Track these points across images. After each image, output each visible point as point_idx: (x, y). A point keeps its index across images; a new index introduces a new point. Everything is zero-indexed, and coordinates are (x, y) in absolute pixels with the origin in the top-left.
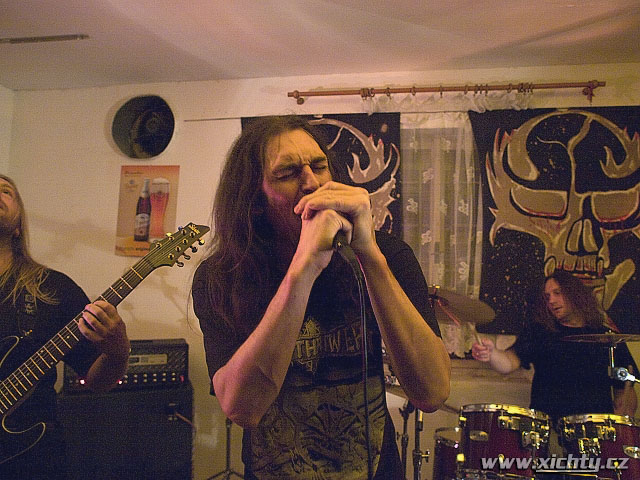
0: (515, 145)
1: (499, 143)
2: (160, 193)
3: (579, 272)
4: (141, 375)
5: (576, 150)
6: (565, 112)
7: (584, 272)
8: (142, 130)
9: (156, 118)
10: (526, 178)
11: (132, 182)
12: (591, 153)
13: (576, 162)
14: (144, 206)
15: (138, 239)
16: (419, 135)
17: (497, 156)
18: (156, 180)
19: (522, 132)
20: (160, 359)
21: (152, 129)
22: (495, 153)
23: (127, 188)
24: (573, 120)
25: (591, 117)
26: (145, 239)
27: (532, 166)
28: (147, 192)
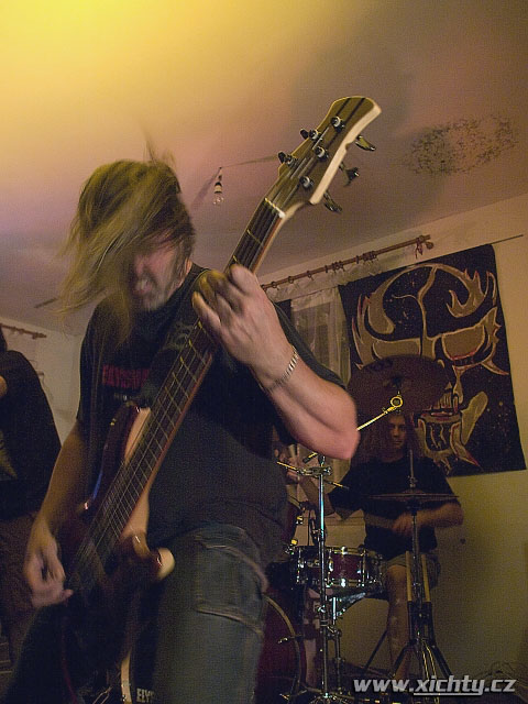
0: (373, 305)
1: (362, 306)
3: (437, 411)
5: (424, 299)
6: (414, 268)
7: (441, 410)
10: (384, 332)
12: (437, 300)
13: (426, 310)
16: (303, 313)
17: (360, 318)
19: (378, 294)
22: (358, 316)
24: (421, 273)
25: (435, 267)
27: (389, 321)
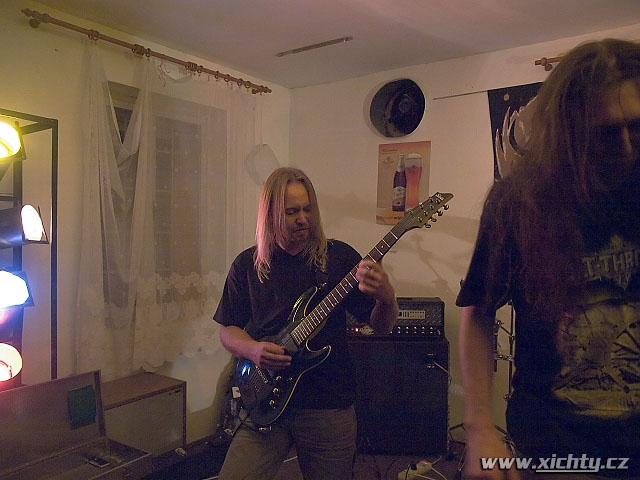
2: (414, 166)
4: (403, 327)
8: (395, 111)
9: (408, 99)
11: (389, 158)
14: (400, 179)
15: (395, 209)
18: (410, 156)
20: (419, 315)
21: (403, 109)
23: (384, 165)
26: (402, 209)
28: (402, 167)
